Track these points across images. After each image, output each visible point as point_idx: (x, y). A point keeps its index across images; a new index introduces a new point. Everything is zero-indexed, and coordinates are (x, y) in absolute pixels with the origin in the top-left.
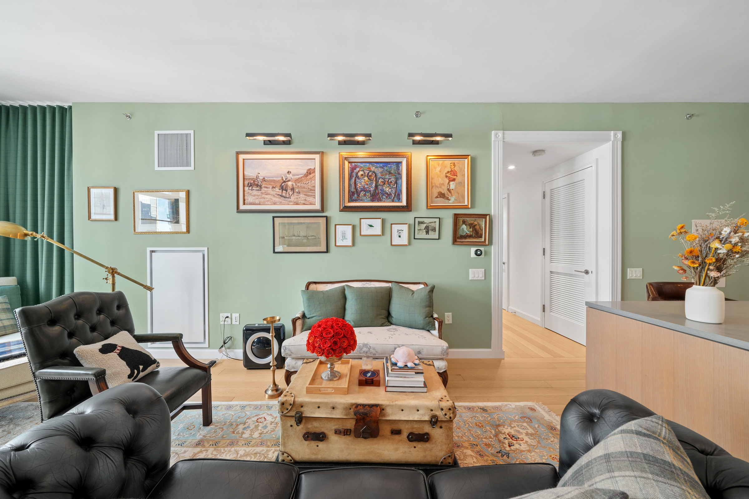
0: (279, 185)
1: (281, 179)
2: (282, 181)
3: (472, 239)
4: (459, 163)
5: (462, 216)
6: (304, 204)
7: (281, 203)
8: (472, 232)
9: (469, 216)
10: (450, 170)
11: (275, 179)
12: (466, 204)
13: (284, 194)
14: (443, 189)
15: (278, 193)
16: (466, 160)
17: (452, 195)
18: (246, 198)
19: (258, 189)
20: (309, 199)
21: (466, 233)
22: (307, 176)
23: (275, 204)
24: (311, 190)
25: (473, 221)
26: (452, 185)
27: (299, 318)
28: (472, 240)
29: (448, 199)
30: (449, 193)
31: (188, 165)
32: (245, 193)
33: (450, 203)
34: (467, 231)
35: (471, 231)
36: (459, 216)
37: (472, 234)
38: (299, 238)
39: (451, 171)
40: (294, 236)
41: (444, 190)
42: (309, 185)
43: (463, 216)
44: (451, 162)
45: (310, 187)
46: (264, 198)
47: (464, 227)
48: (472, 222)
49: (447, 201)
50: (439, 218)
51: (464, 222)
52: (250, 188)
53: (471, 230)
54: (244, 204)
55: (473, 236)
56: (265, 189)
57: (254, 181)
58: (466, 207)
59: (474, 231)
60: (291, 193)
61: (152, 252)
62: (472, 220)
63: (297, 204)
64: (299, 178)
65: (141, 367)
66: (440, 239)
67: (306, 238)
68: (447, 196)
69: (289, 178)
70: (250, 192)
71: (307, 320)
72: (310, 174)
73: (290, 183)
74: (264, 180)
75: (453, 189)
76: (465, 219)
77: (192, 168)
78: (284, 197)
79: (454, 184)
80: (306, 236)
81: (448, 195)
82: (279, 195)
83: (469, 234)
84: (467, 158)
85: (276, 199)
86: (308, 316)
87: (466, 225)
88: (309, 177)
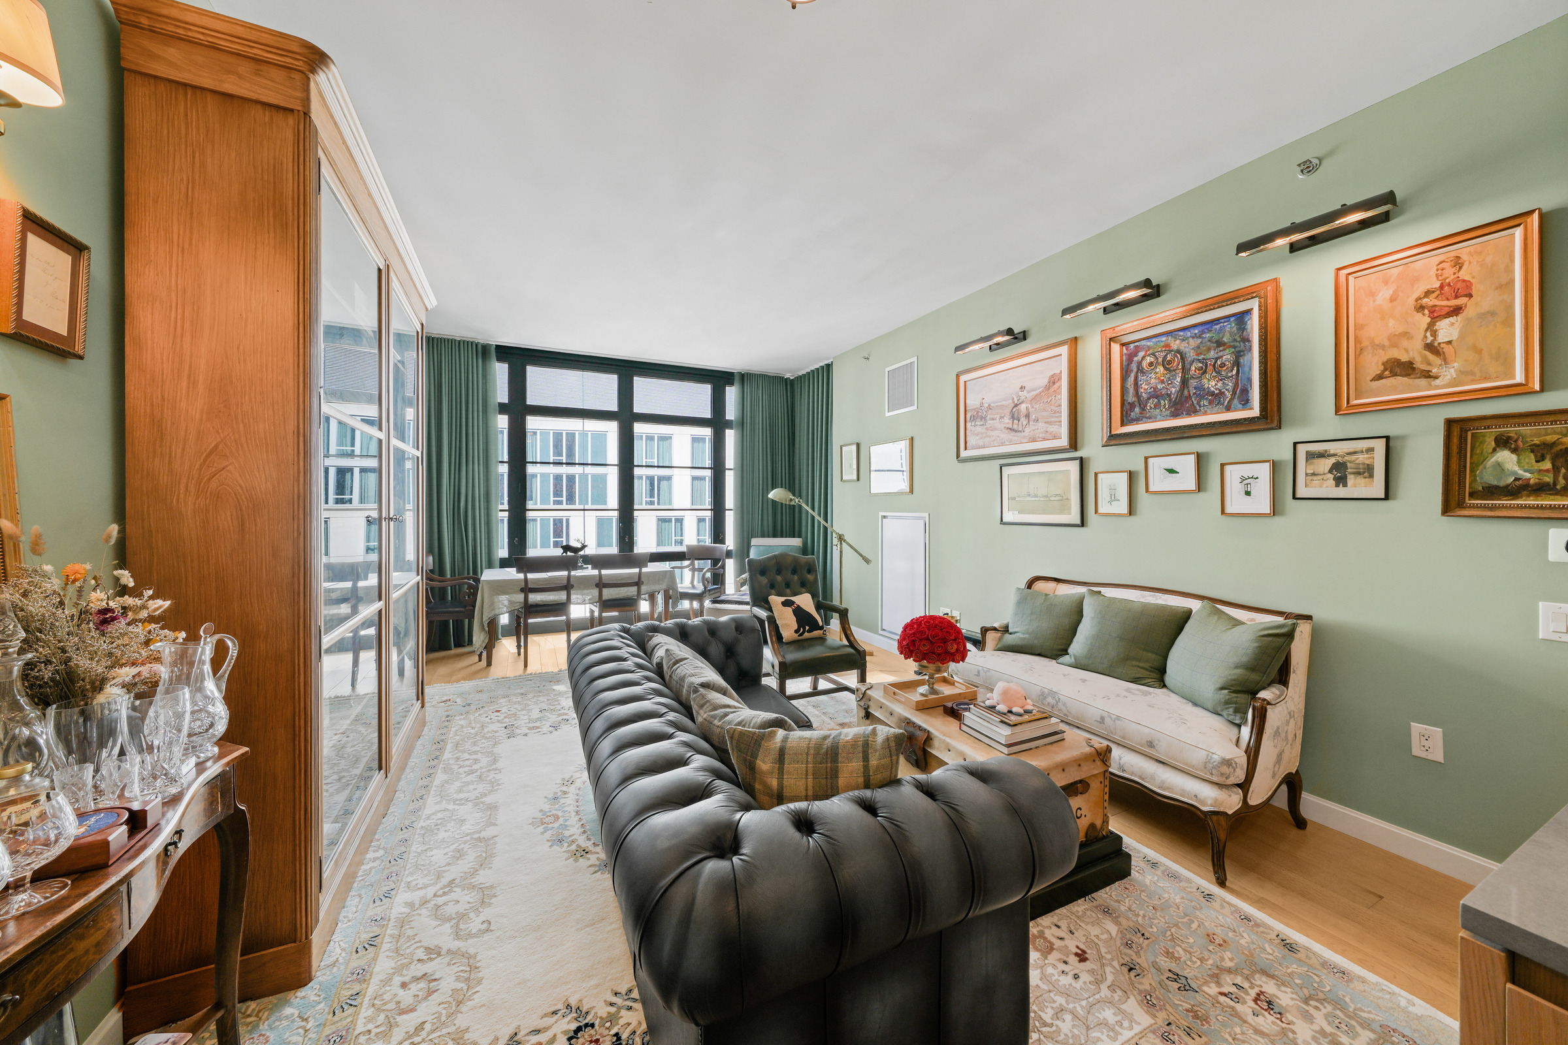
0: (1007, 412)
1: (1011, 401)
2: (1013, 405)
3: (1552, 497)
4: (1480, 253)
5: (1488, 423)
6: (1044, 439)
7: (1011, 443)
8: (1551, 475)
9: (1529, 420)
10: (1438, 285)
11: (1003, 403)
12: (1519, 378)
13: (1015, 427)
14: (1405, 349)
15: (1007, 426)
16: (1518, 233)
17: (1445, 360)
18: (968, 439)
19: (982, 423)
20: (1051, 430)
21: (1516, 479)
22: (1049, 389)
23: (1003, 444)
24: (1055, 413)
25: (1555, 433)
26: (1447, 330)
27: (995, 629)
28: (1553, 500)
29: (1427, 375)
30: (1431, 357)
31: (912, 405)
32: (967, 432)
33: (1437, 387)
34: (1521, 472)
35: (1547, 471)
36: (1477, 424)
37: (1548, 479)
38: (1036, 499)
39: (1442, 287)
40: (1029, 495)
41: (1413, 351)
42: (1051, 405)
43: (1500, 422)
44: (1442, 258)
45: (1053, 408)
46: (990, 437)
47: (1506, 458)
48: (1550, 439)
49: (1423, 382)
50: (1388, 438)
51: (1503, 442)
52: (973, 424)
53: (1547, 465)
54: (966, 449)
55: (1558, 487)
56: (991, 422)
57: (978, 412)
58: (1520, 391)
59: (1563, 470)
60: (1025, 423)
61: (884, 517)
62: (1549, 431)
63: (1034, 440)
64: (1036, 396)
65: (807, 628)
66: (1395, 499)
67: (1047, 499)
68: (1424, 367)
69: (1022, 398)
70: (973, 428)
71: (1007, 635)
72: (1054, 383)
73: (1023, 407)
74: (989, 408)
75: (1450, 342)
76: (1509, 432)
77: (915, 408)
78: (1016, 431)
79: (1457, 325)
80: (1046, 496)
81: (1429, 364)
82: (1008, 428)
83: (1532, 482)
84: (1519, 225)
85: (1006, 436)
86: (1011, 630)
87: (1514, 451)
88: (1052, 390)
